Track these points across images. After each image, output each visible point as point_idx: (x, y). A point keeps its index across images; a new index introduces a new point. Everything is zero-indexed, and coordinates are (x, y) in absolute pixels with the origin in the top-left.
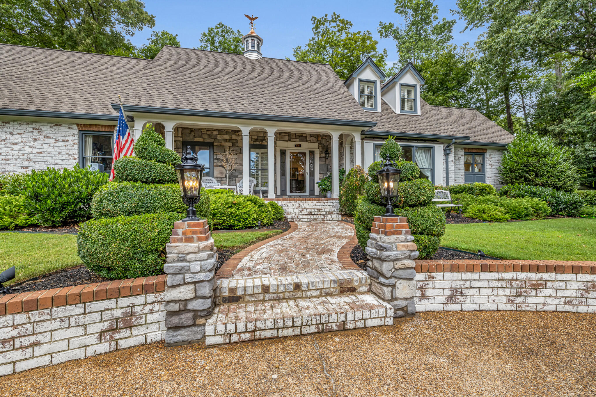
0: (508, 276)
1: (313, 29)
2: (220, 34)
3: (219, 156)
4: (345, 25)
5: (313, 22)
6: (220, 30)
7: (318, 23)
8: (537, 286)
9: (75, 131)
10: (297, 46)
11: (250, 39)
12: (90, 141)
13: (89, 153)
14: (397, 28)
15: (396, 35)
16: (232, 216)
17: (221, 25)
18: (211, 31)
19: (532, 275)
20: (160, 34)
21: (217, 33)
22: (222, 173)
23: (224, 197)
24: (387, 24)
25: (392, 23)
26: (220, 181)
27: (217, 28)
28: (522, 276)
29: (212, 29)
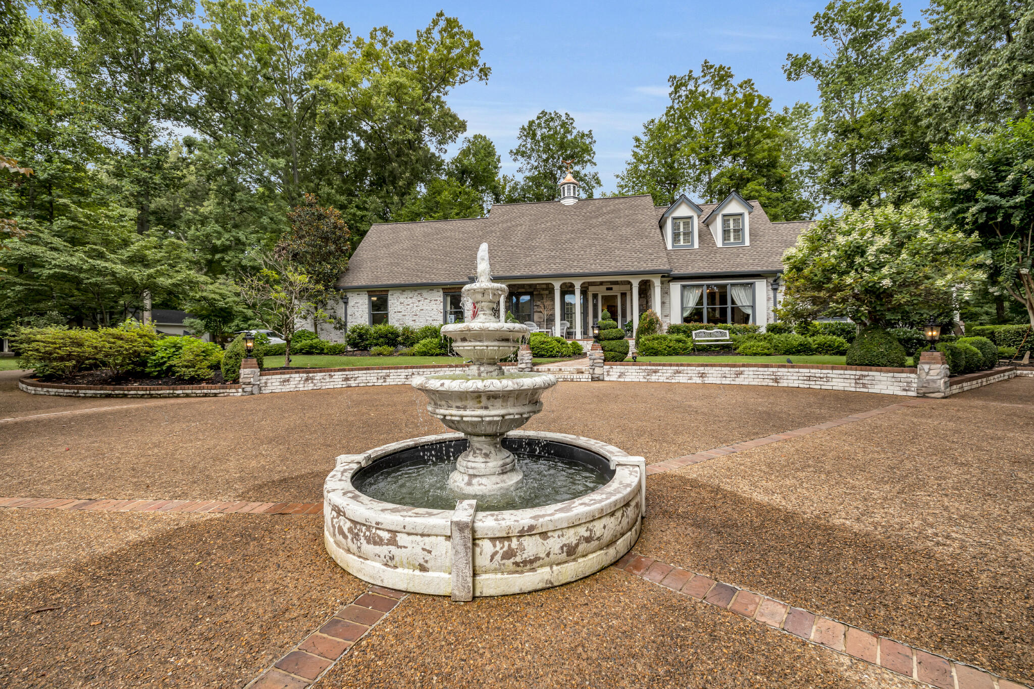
0: (644, 367)
1: (670, 94)
2: (543, 125)
3: (538, 303)
4: (722, 77)
5: (670, 83)
6: (543, 120)
7: (678, 84)
8: (655, 372)
9: (441, 293)
10: (650, 119)
11: (566, 186)
12: (449, 299)
13: (449, 308)
14: (817, 61)
15: (819, 70)
16: (543, 349)
17: (544, 113)
18: (531, 123)
19: (654, 368)
20: (472, 140)
21: (539, 125)
22: (540, 318)
23: (539, 338)
24: (801, 56)
25: (808, 53)
26: (539, 325)
27: (539, 118)
28: (649, 368)
29: (533, 122)
